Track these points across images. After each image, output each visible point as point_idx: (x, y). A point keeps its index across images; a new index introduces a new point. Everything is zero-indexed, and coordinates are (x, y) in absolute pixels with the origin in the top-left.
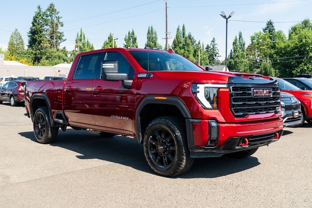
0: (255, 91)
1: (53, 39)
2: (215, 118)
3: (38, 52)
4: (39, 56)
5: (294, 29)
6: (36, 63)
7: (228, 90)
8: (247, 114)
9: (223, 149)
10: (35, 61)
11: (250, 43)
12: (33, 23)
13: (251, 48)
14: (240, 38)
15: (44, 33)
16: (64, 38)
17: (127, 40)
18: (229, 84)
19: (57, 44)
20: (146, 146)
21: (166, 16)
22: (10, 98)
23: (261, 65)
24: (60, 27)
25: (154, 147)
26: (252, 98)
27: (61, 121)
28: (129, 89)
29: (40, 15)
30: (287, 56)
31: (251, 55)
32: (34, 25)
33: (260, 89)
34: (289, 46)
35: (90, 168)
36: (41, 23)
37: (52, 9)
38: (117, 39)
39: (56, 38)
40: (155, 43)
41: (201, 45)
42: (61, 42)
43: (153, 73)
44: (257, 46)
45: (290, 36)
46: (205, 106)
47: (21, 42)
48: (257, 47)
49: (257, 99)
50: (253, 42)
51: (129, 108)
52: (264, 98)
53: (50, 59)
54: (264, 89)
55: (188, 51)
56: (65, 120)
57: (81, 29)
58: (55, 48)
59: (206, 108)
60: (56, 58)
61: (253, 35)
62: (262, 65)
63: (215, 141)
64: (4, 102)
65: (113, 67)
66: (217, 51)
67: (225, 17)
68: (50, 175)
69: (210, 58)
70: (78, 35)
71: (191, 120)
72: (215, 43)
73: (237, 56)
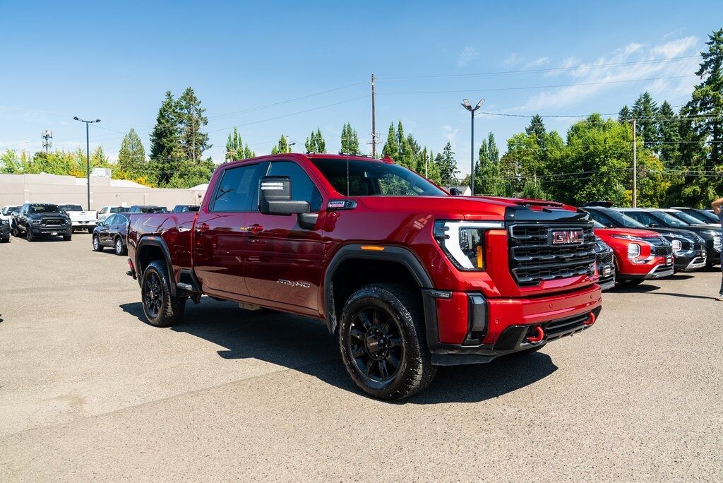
0: (554, 233)
1: (190, 145)
2: (481, 287)
3: (167, 165)
4: (168, 172)
5: (576, 129)
6: (164, 182)
7: (504, 233)
8: (541, 280)
9: (495, 349)
10: (160, 181)
11: (507, 151)
12: (159, 120)
13: (507, 159)
14: (490, 143)
15: (177, 135)
16: (208, 143)
17: (310, 146)
18: (507, 221)
19: (198, 152)
20: (345, 343)
21: (373, 106)
22: (116, 242)
23: (524, 185)
24: (202, 126)
25: (361, 344)
26: (548, 248)
27: (189, 287)
28: (311, 229)
29: (171, 107)
30: (566, 172)
31: (507, 170)
32: (160, 122)
33: (562, 231)
34: (568, 156)
35: (240, 382)
36: (172, 119)
37: (189, 97)
38: (294, 144)
39: (196, 144)
40: (355, 151)
41: (428, 154)
42: (204, 150)
43: (358, 201)
44: (518, 156)
45: (569, 139)
46: (460, 266)
47: (140, 150)
48: (518, 158)
49: (558, 249)
50: (511, 149)
51: (310, 263)
52: (570, 248)
53: (186, 177)
54: (569, 231)
55: (408, 163)
56: (196, 284)
57: (235, 129)
58: (194, 159)
59: (461, 269)
60: (196, 175)
61: (510, 138)
62: (526, 186)
63: (480, 333)
64: (105, 248)
65: (282, 188)
66: (454, 164)
67: (469, 108)
68: (163, 396)
69: (443, 175)
70: (230, 138)
71: (433, 292)
72: (450, 151)
73: (486, 172)
